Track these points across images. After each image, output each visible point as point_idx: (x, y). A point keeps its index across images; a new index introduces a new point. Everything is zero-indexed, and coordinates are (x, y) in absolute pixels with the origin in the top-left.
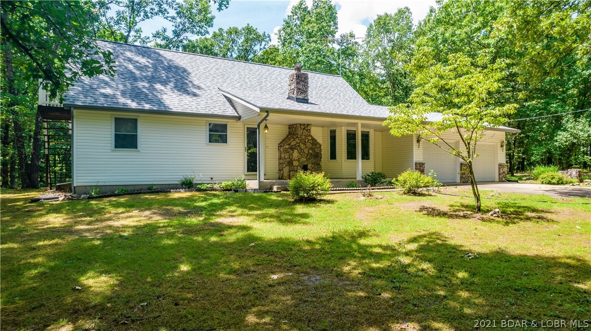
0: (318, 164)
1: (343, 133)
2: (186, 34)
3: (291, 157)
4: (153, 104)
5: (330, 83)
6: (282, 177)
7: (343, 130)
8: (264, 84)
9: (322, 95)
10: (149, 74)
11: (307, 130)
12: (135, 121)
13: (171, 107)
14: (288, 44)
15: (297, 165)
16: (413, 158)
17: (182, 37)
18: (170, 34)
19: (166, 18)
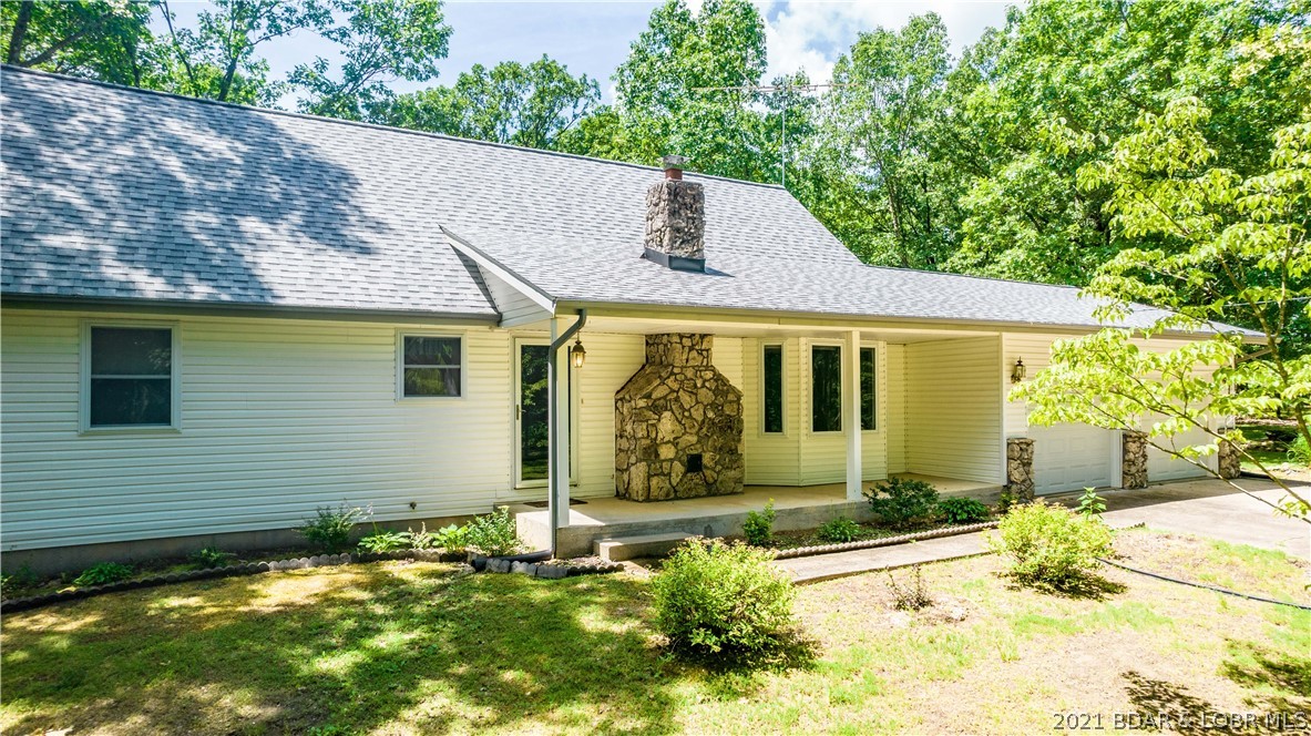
0: (733, 452)
1: (803, 354)
2: (378, 76)
3: (653, 436)
4: (225, 284)
5: (758, 207)
6: (627, 489)
7: (803, 348)
8: (576, 211)
9: (738, 242)
10: (229, 185)
11: (700, 352)
12: (164, 338)
13: (280, 290)
14: (643, 103)
15: (671, 455)
16: (1000, 426)
17: (367, 85)
18: (335, 75)
19: (328, 34)
